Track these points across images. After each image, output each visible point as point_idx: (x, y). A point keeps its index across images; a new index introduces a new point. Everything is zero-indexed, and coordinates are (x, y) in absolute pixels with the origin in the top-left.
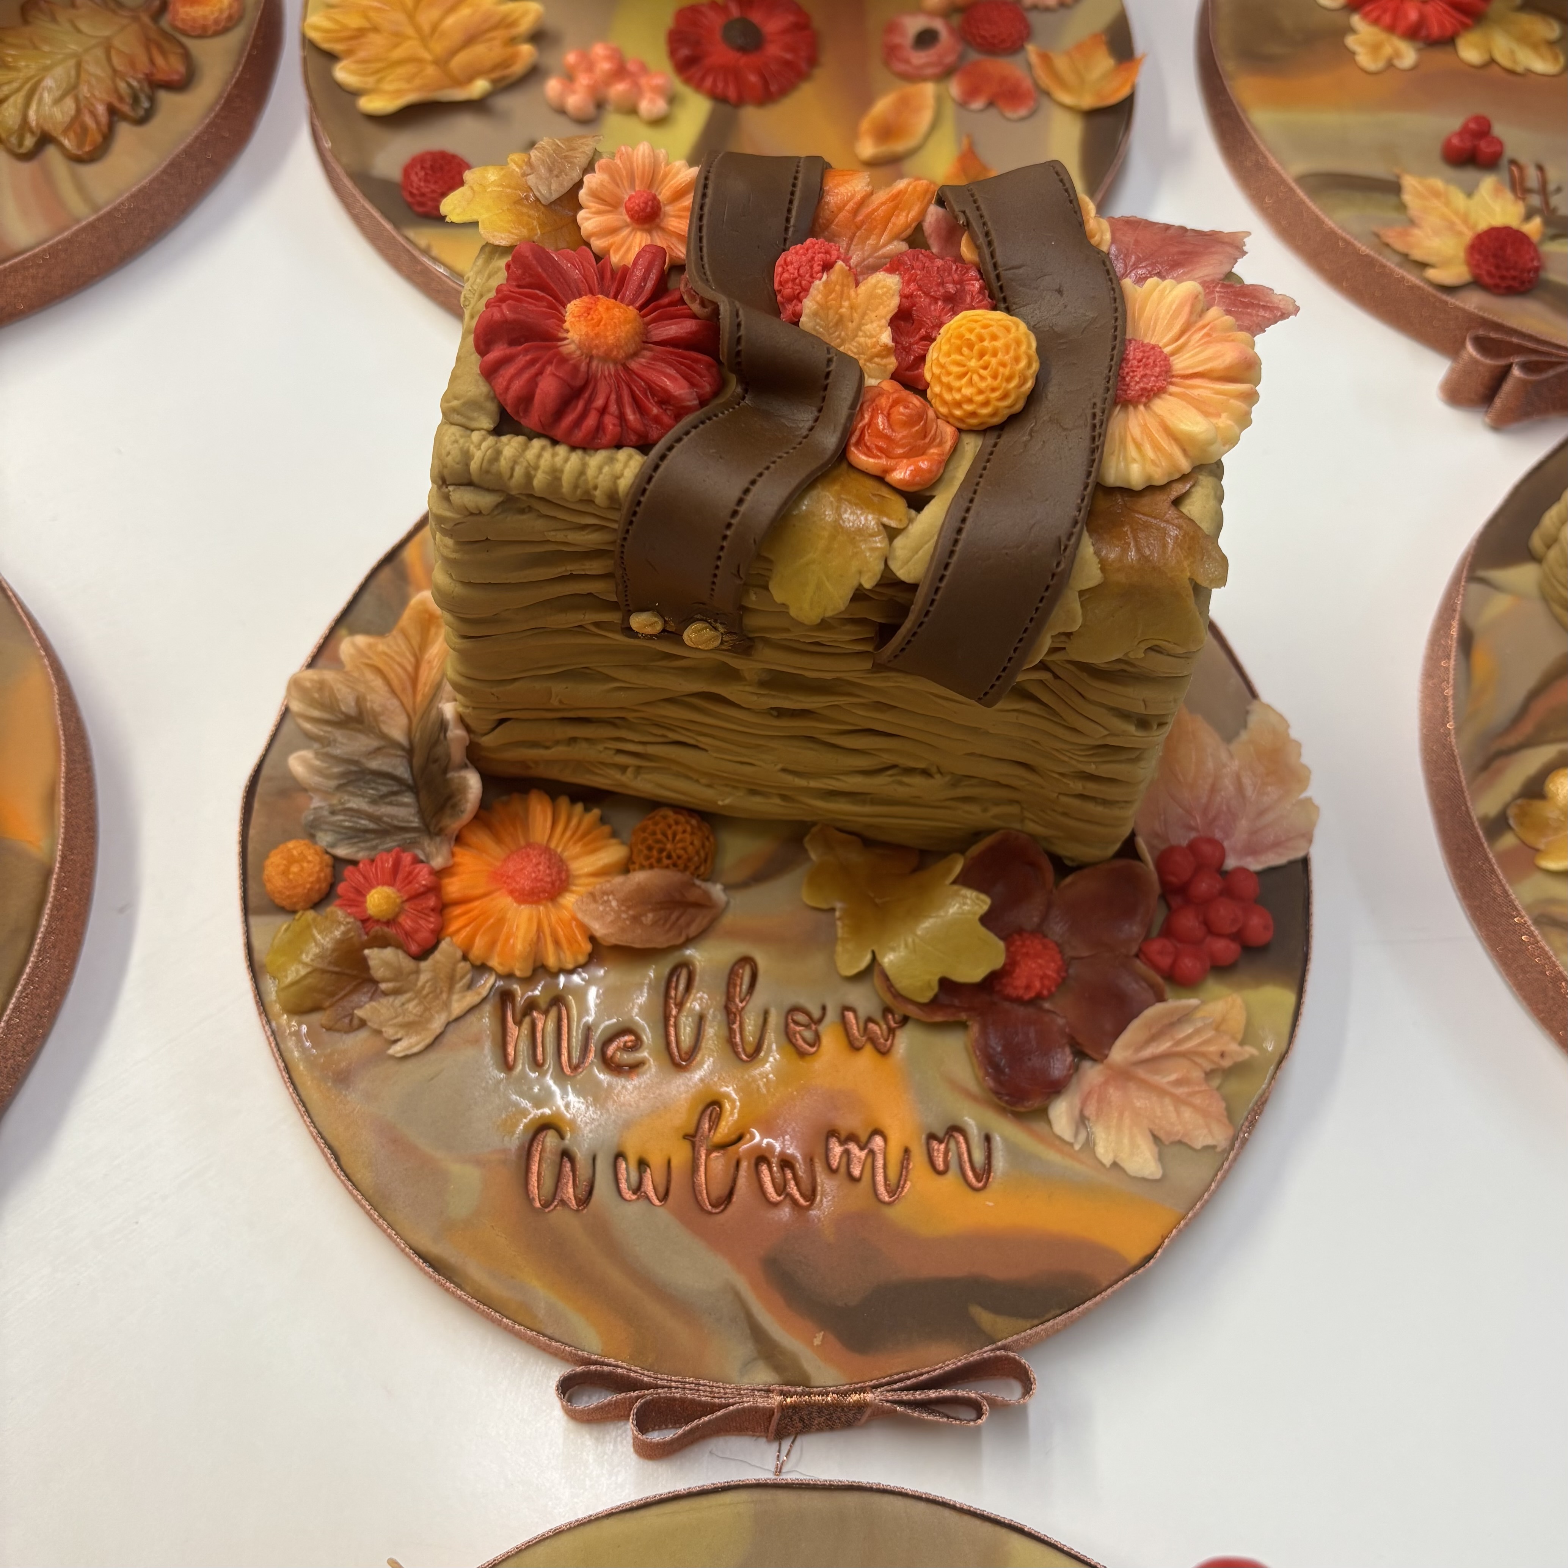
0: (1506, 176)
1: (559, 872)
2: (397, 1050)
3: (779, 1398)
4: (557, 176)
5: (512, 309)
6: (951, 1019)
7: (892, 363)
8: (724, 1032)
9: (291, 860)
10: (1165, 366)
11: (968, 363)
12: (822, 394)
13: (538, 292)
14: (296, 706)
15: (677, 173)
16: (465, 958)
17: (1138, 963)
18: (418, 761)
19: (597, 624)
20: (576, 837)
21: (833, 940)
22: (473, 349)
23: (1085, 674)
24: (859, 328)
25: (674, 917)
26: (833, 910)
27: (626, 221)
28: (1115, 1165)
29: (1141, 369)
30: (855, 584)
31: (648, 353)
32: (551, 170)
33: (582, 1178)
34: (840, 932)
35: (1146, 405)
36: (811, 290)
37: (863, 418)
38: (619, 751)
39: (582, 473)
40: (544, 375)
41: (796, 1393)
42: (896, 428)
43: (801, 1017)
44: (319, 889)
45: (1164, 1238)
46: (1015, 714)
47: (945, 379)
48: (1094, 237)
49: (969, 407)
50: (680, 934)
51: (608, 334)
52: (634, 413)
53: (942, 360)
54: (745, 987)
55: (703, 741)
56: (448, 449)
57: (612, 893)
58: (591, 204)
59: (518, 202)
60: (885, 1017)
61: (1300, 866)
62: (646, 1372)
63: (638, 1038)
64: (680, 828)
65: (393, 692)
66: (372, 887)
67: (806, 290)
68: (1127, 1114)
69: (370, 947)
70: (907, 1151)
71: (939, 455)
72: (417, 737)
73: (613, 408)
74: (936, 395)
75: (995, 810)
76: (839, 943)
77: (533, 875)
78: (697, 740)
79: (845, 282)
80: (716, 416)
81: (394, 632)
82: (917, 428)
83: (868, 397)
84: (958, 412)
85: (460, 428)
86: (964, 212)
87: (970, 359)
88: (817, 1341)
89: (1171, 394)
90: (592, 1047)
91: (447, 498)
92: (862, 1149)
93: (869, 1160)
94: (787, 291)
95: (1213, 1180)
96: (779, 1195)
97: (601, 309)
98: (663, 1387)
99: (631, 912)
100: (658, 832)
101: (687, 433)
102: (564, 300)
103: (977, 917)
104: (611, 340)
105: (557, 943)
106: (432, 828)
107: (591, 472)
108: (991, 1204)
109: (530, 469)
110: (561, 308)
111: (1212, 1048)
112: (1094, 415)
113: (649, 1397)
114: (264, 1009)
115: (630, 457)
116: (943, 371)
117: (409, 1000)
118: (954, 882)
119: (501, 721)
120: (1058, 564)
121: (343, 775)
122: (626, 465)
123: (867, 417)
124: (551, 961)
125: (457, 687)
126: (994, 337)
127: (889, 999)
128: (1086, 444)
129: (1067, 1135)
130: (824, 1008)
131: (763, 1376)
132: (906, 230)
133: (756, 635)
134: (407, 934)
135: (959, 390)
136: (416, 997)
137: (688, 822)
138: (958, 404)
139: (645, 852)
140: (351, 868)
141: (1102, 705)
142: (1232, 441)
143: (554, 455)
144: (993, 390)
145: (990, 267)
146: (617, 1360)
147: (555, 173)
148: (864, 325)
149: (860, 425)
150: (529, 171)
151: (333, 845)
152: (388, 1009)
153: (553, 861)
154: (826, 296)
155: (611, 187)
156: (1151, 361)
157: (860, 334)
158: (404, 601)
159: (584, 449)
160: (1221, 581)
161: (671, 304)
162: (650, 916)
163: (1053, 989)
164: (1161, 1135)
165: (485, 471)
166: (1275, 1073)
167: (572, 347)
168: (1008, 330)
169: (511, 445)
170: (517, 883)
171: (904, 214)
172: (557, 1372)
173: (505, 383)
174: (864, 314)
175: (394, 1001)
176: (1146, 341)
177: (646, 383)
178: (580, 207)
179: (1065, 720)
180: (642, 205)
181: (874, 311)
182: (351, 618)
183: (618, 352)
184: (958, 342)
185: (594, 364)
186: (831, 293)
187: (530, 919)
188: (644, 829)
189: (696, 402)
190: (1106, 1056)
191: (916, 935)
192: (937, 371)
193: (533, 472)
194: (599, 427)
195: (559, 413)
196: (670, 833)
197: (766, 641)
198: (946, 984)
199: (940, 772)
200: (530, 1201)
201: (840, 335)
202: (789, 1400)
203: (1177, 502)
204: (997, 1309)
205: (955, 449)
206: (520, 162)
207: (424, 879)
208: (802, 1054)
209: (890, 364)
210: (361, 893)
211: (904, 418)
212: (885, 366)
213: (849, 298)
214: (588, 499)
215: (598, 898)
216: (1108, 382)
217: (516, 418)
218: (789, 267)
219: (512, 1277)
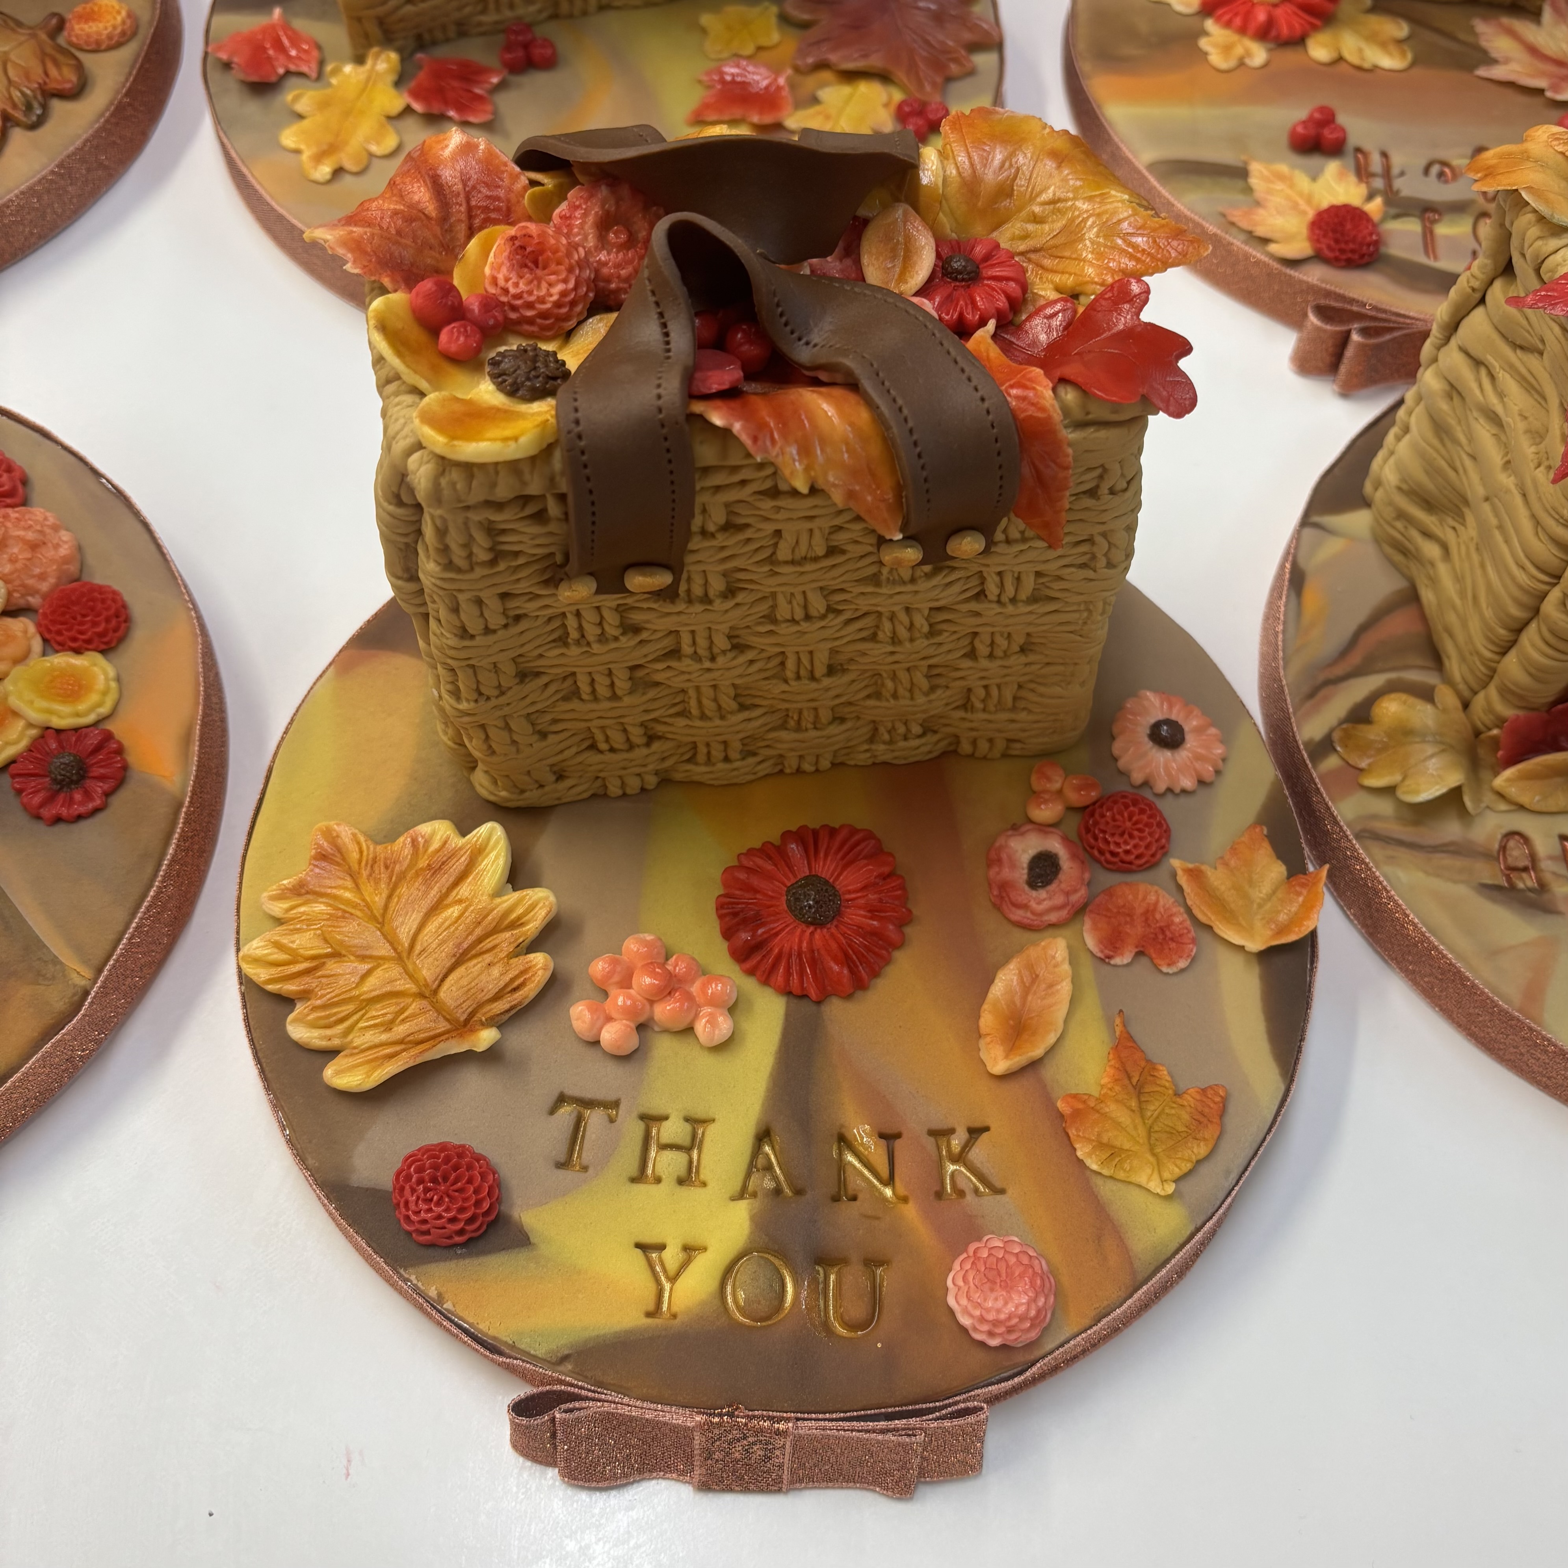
0: (1350, 161)
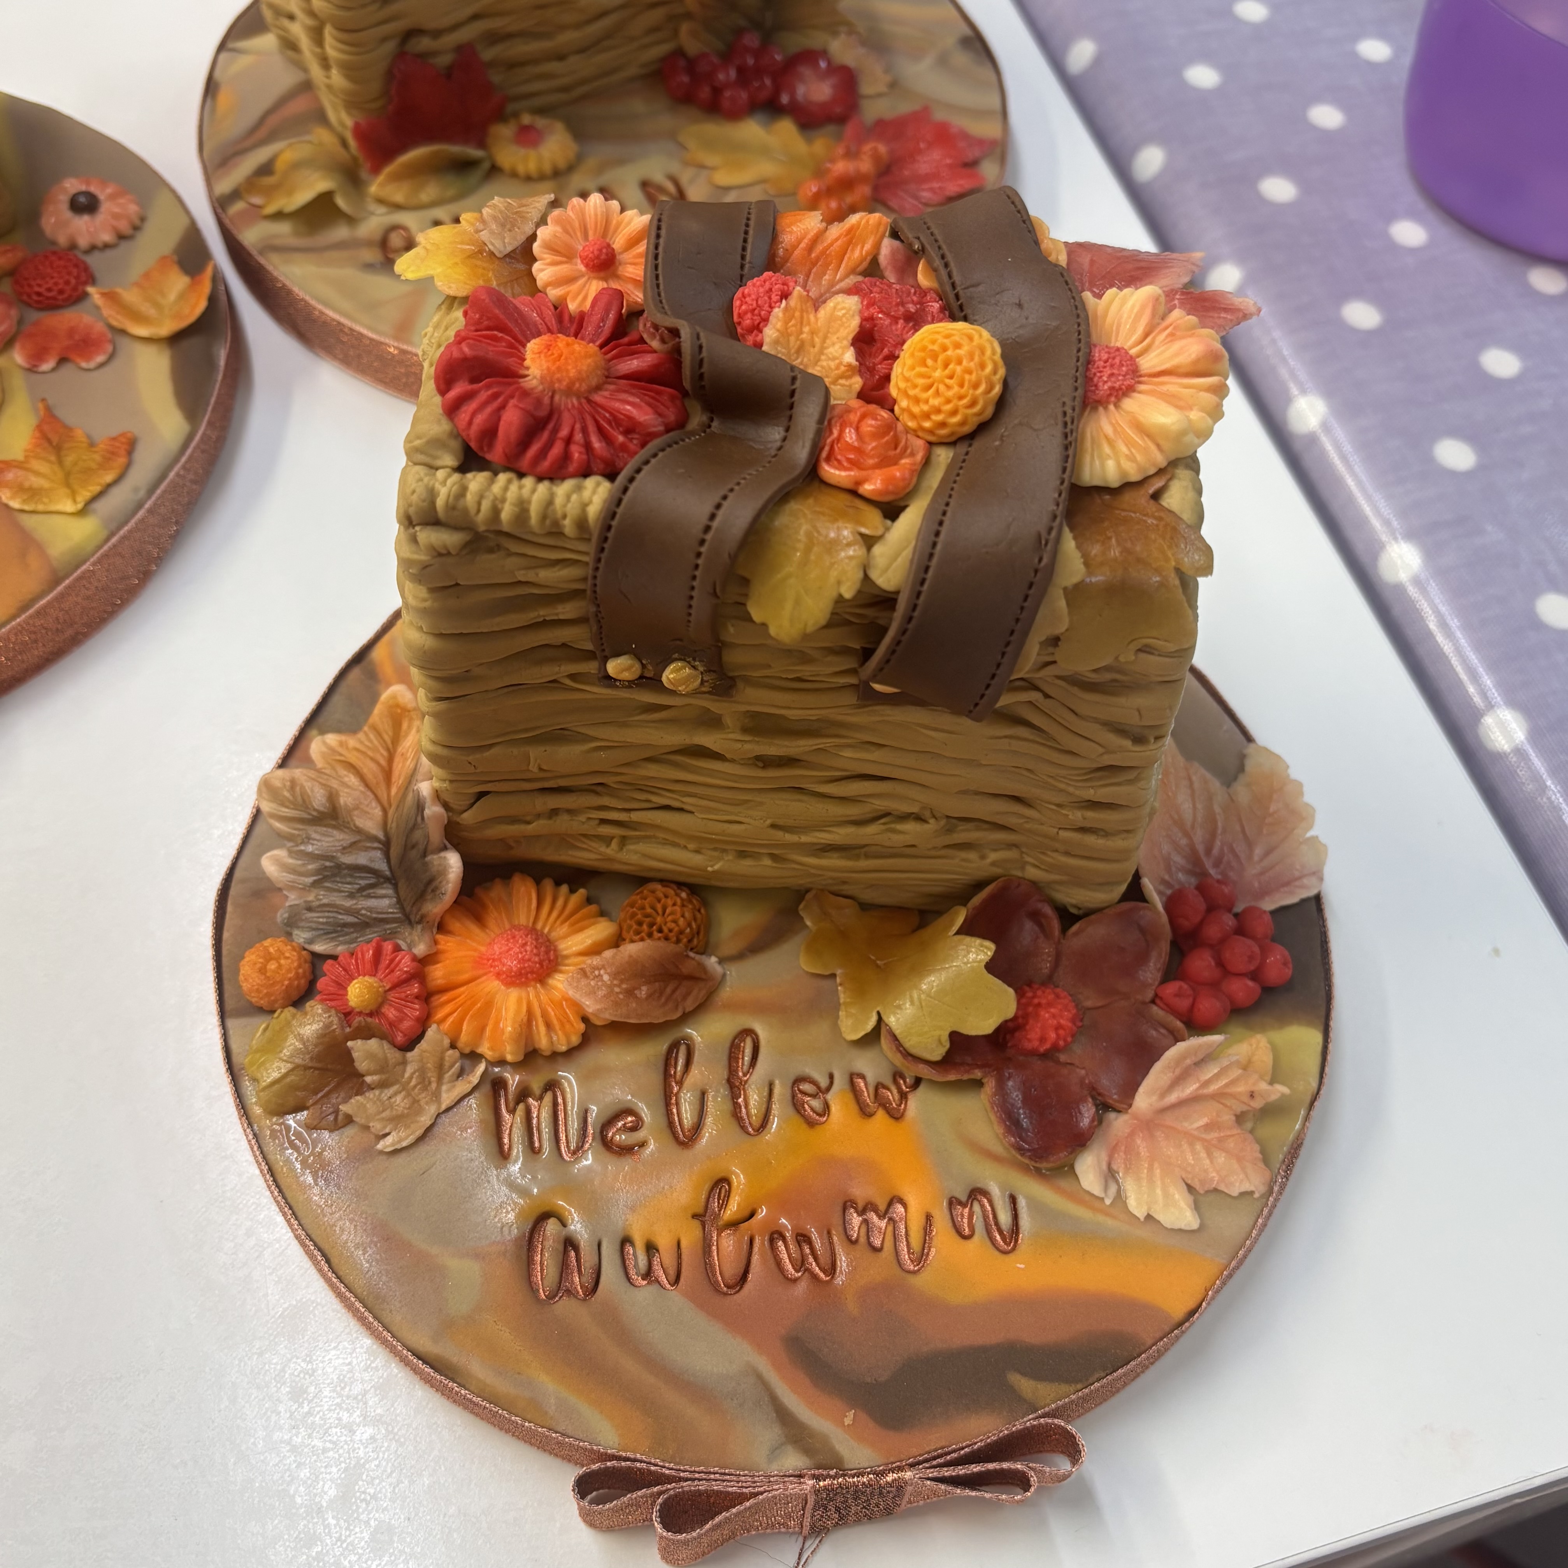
1: (547, 952)
2: (385, 1144)
3: (811, 1482)
4: (510, 230)
5: (470, 346)
6: (966, 1077)
7: (857, 382)
8: (728, 1106)
9: (268, 958)
10: (1131, 365)
11: (933, 374)
12: (788, 413)
13: (496, 333)
14: (266, 807)
15: (629, 223)
16: (453, 1046)
17: (1155, 1009)
18: (395, 852)
19: (572, 677)
20: (561, 919)
21: (837, 1007)
22: (435, 392)
23: (1076, 688)
24: (821, 352)
25: (669, 990)
26: (834, 976)
27: (581, 271)
28: (1149, 1217)
29: (1108, 368)
30: (834, 594)
31: (612, 387)
32: (503, 226)
33: (588, 1265)
34: (842, 998)
35: (1117, 406)
36: (771, 318)
37: (831, 433)
38: (603, 821)
39: (550, 502)
40: (507, 408)
41: (829, 1476)
42: (867, 439)
43: (806, 1087)
44: (298, 986)
45: (1207, 1291)
46: (1007, 740)
47: (912, 392)
48: (1050, 255)
49: (939, 418)
50: (676, 1008)
51: (570, 367)
52: (600, 441)
53: (907, 374)
54: (747, 1059)
55: (689, 802)
56: (413, 487)
57: (603, 967)
58: (545, 256)
59: (472, 256)
60: (895, 1082)
61: (1313, 903)
62: (667, 1465)
63: (639, 1118)
64: (670, 902)
65: (367, 785)
66: (352, 978)
67: (766, 320)
68: (1156, 1165)
69: (353, 1038)
70: (929, 1218)
71: (912, 464)
72: (392, 825)
73: (578, 437)
74: (903, 410)
75: (993, 856)
76: (843, 1007)
77: (520, 956)
78: (683, 802)
79: (804, 307)
80: (683, 440)
81: (366, 728)
82: (886, 438)
83: (837, 412)
84: (927, 424)
85: (425, 467)
86: (918, 238)
87: (935, 369)
88: (848, 1421)
89: (1140, 392)
90: (590, 1130)
91: (414, 540)
92: (881, 1217)
93: (890, 1228)
94: (747, 322)
95: (1253, 1227)
96: (797, 1271)
97: (560, 345)
98: (687, 1480)
99: (624, 986)
100: (647, 906)
101: (655, 455)
102: (524, 341)
103: (984, 964)
104: (573, 373)
105: (548, 1025)
106: (412, 918)
107: (559, 501)
108: (1022, 1266)
109: (497, 502)
110: (520, 347)
111: (1241, 1088)
112: (1065, 414)
113: (672, 1492)
114: (245, 1113)
115: (598, 484)
116: (909, 384)
117: (396, 1094)
118: (958, 933)
119: (481, 795)
120: (1040, 560)
121: (318, 872)
122: (594, 492)
123: (836, 433)
124: (543, 1042)
125: (434, 759)
126: (958, 346)
127: (898, 1060)
128: (1058, 440)
129: (1097, 1190)
130: (831, 1077)
131: (793, 1461)
132: (861, 262)
133: (736, 674)
134: (391, 1024)
135: (927, 401)
136: (403, 1089)
137: (677, 895)
138: (927, 416)
139: (635, 927)
140: (330, 962)
141: (1096, 720)
142: (1205, 435)
143: (521, 487)
144: (961, 398)
145: (948, 288)
146: (635, 1452)
147: (508, 226)
148: (827, 348)
149: (829, 441)
150: (481, 227)
151: (311, 941)
152: (375, 1103)
153: (540, 940)
154: (786, 323)
155: (566, 238)
156: (1117, 361)
157: (823, 357)
158: (374, 698)
159: (551, 479)
160: (1207, 569)
161: (630, 344)
162: (644, 988)
163: (1069, 1039)
164: (1196, 1184)
165: (451, 507)
166: (1308, 1114)
167: (535, 382)
168: (971, 338)
169: (476, 481)
170: (504, 965)
171: (859, 247)
172: (572, 1473)
173: (467, 419)
174: (825, 338)
175: (380, 1094)
176: (1112, 345)
177: (611, 414)
178: (534, 260)
179: (1059, 744)
180: (596, 253)
181: (835, 333)
182: (321, 719)
183: (581, 385)
184: (923, 354)
185: (557, 398)
186: (790, 320)
187: (519, 1001)
188: (632, 905)
189: (661, 428)
190: (1130, 1106)
191: (920, 990)
192: (902, 385)
193: (500, 506)
194: (566, 456)
195: (524, 443)
196: (659, 907)
197: (748, 681)
198: (955, 1037)
199: (934, 817)
200: (534, 1291)
201: (802, 361)
202: (821, 1484)
203: (1156, 496)
204: (1037, 1376)
205: (927, 462)
206: (472, 220)
207: (405, 965)
208: (811, 1124)
209: (855, 383)
210: (342, 987)
211: (872, 429)
212: (850, 386)
213: (809, 323)
214: (556, 531)
215: (589, 974)
216: (1076, 381)
217: (480, 454)
218: (748, 299)
219: (519, 1373)
